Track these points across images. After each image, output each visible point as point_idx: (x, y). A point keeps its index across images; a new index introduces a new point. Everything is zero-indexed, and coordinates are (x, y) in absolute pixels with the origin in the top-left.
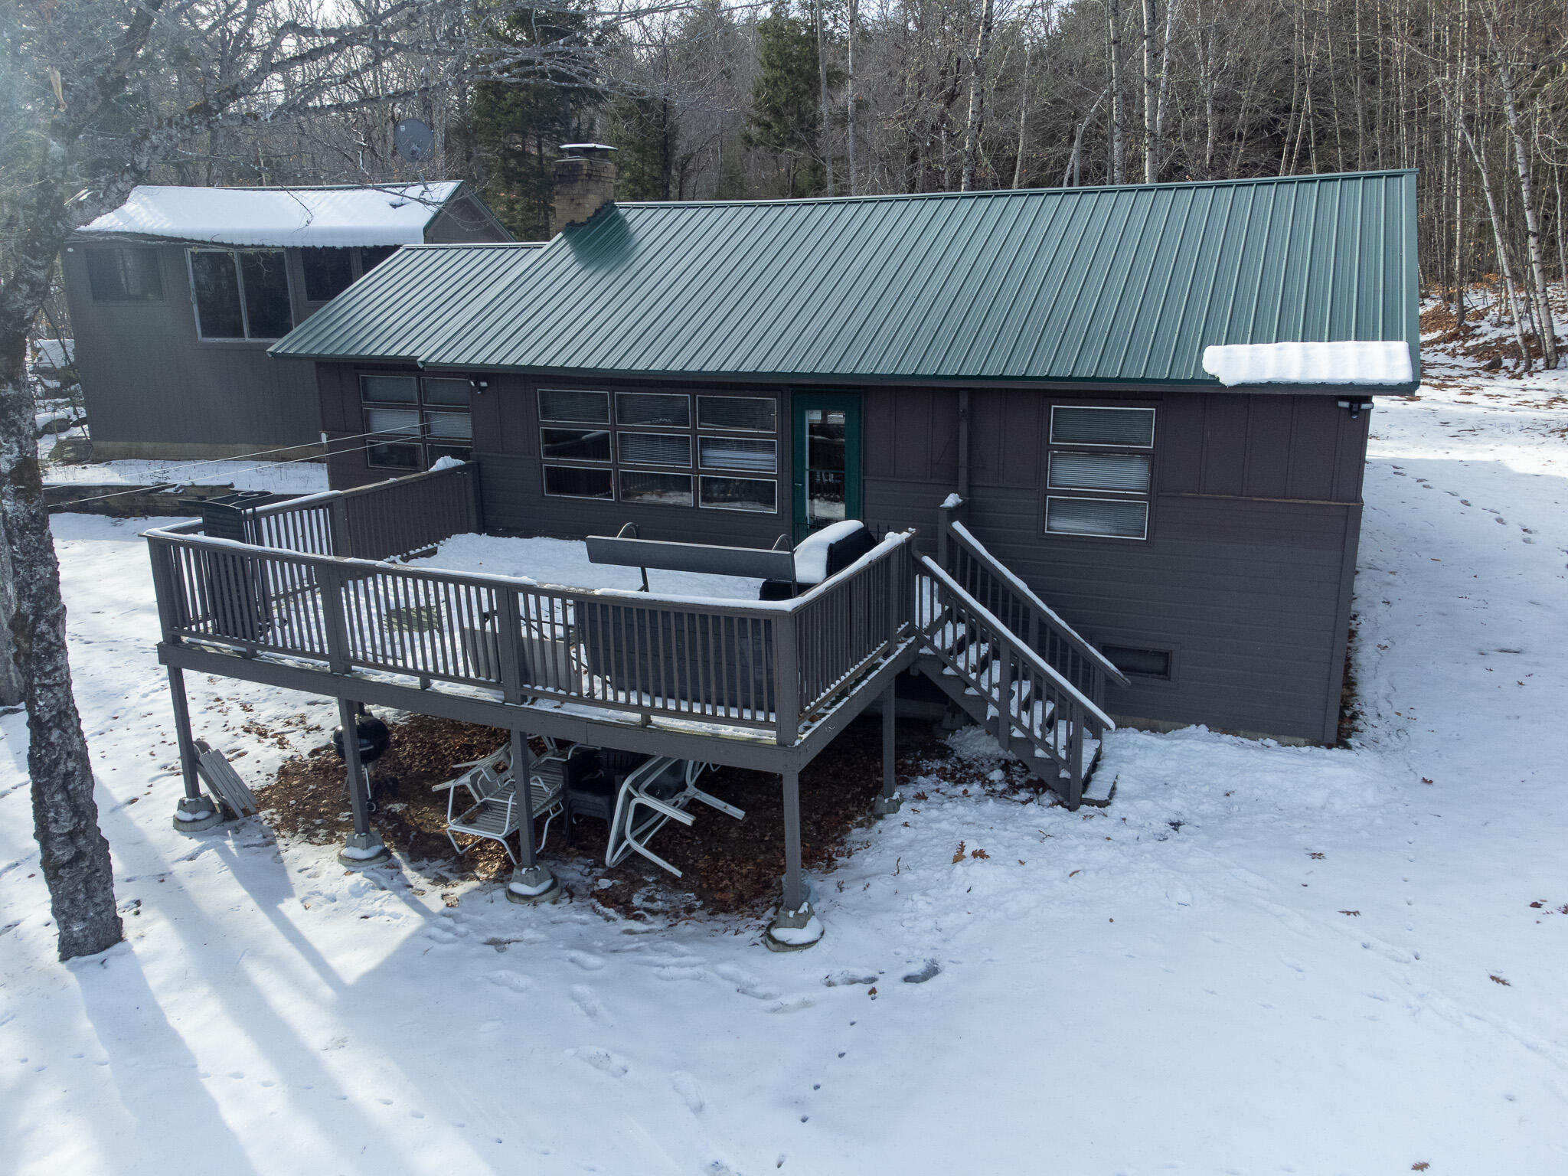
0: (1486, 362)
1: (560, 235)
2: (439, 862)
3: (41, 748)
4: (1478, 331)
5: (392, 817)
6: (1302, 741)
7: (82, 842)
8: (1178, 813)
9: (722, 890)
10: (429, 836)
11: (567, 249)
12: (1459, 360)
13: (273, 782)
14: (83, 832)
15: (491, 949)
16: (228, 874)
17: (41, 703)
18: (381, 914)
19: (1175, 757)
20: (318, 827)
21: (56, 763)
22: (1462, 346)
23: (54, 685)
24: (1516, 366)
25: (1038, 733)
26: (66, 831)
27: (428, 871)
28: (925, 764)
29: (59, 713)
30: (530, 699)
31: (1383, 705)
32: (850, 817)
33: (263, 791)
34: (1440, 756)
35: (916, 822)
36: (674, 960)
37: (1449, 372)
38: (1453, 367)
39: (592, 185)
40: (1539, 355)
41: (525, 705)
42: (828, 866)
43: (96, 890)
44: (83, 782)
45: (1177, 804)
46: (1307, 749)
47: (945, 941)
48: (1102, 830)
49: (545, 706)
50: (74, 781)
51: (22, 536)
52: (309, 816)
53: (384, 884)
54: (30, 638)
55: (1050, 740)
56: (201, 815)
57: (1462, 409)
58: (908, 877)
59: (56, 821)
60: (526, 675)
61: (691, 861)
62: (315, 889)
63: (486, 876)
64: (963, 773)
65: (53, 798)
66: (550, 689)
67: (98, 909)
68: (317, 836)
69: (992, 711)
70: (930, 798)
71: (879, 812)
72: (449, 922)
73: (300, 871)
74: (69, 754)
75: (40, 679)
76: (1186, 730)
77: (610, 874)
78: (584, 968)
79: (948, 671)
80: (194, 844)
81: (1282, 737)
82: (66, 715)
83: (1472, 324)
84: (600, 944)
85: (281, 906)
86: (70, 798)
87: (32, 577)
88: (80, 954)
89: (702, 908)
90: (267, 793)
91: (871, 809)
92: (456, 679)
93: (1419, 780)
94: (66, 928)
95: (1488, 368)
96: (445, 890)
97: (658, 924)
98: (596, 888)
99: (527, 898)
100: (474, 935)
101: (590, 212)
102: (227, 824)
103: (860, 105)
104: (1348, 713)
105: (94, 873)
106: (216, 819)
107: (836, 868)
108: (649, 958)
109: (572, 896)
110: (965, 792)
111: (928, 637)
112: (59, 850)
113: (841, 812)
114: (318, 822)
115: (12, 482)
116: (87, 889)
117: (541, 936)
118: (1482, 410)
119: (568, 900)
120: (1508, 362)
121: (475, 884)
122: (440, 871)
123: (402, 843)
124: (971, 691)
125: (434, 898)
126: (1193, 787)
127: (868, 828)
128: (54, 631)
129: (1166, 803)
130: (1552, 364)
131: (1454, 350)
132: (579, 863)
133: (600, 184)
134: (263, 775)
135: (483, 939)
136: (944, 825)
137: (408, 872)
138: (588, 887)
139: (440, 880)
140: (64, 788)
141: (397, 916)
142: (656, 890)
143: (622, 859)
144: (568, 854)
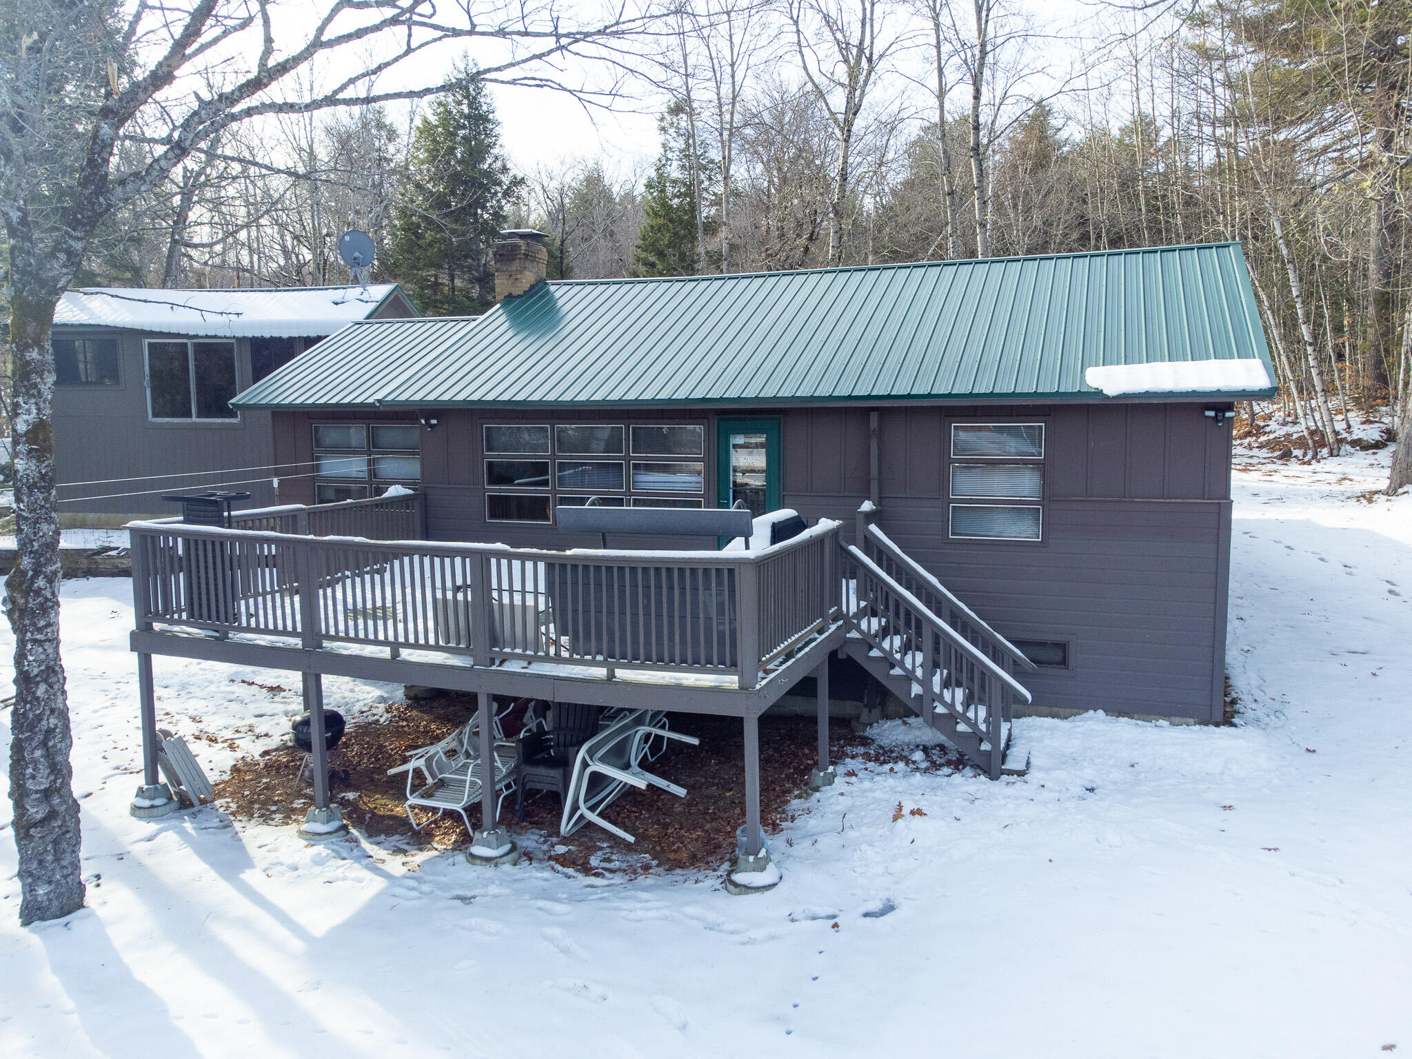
0: (1278, 453)
1: (498, 306)
2: (396, 837)
3: (26, 702)
4: (1268, 429)
5: (344, 803)
6: (1192, 721)
7: (56, 800)
8: (1093, 781)
9: (675, 851)
10: (383, 817)
11: (503, 318)
12: (1255, 452)
13: (226, 777)
14: (58, 790)
15: (458, 903)
16: (189, 851)
17: (31, 658)
18: (344, 879)
19: (1079, 736)
20: (274, 812)
21: (39, 718)
22: (1256, 441)
23: (45, 641)
24: (1305, 454)
25: (959, 708)
26: (43, 787)
27: (386, 844)
28: (848, 749)
29: (48, 668)
30: (497, 662)
31: (1258, 694)
32: (789, 791)
33: (217, 785)
34: (1317, 731)
35: (851, 792)
36: (639, 905)
37: (1249, 461)
38: (1252, 457)
39: (528, 264)
40: (1324, 446)
41: (494, 668)
42: (774, 829)
43: (64, 851)
44: (63, 738)
45: (1088, 774)
46: (1198, 727)
47: (896, 883)
48: (1026, 794)
49: (513, 667)
50: (54, 737)
51: (30, 494)
52: (264, 804)
53: (345, 855)
54: (26, 594)
55: (971, 714)
56: (158, 802)
57: (1267, 485)
58: (852, 834)
59: (33, 777)
60: (494, 640)
61: (641, 831)
62: (276, 860)
63: (444, 847)
64: (885, 756)
65: (33, 754)
66: (519, 651)
67: (65, 872)
68: (273, 819)
69: (916, 689)
70: (860, 775)
71: (814, 785)
72: (413, 883)
73: (260, 847)
74: (52, 711)
75: (32, 634)
76: (1086, 715)
77: (565, 841)
78: (551, 914)
79: (875, 653)
80: (152, 827)
81: (1173, 718)
82: (54, 671)
83: (1262, 424)
84: (564, 896)
85: (242, 876)
86: (49, 755)
87: (35, 534)
88: (43, 919)
89: (658, 865)
90: (221, 786)
91: (806, 784)
92: (427, 647)
93: (1303, 751)
94: (31, 891)
95: (1281, 457)
96: (405, 859)
97: (618, 879)
98: (553, 853)
99: (488, 860)
100: (439, 893)
101: (526, 287)
102: (183, 812)
103: (733, 247)
104: (1228, 700)
105: (64, 834)
106: (174, 805)
107: (782, 830)
108: (615, 904)
109: (530, 859)
110: (891, 769)
111: (855, 621)
112: (33, 807)
113: (777, 789)
114: (274, 808)
115: (27, 442)
116: (55, 851)
117: (506, 891)
118: (1284, 486)
119: (528, 862)
120: (1298, 452)
121: (435, 853)
122: (399, 844)
123: (359, 821)
124: (897, 671)
125: (395, 865)
126: (1100, 760)
127: (806, 799)
128: (51, 587)
129: (1078, 773)
130: (1335, 452)
131: (1249, 444)
132: (533, 833)
133: (535, 264)
134: (216, 772)
135: (448, 895)
136: (878, 794)
137: (366, 845)
138: (545, 853)
139: (398, 851)
140: (44, 744)
141: (360, 881)
142: (612, 853)
143: (574, 830)
144: (522, 828)
